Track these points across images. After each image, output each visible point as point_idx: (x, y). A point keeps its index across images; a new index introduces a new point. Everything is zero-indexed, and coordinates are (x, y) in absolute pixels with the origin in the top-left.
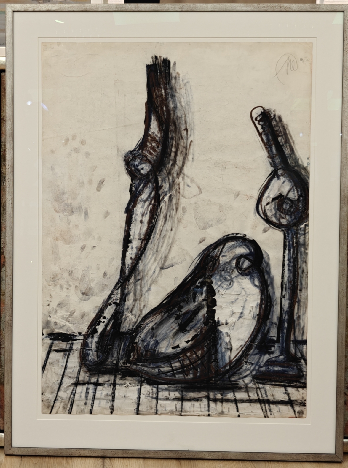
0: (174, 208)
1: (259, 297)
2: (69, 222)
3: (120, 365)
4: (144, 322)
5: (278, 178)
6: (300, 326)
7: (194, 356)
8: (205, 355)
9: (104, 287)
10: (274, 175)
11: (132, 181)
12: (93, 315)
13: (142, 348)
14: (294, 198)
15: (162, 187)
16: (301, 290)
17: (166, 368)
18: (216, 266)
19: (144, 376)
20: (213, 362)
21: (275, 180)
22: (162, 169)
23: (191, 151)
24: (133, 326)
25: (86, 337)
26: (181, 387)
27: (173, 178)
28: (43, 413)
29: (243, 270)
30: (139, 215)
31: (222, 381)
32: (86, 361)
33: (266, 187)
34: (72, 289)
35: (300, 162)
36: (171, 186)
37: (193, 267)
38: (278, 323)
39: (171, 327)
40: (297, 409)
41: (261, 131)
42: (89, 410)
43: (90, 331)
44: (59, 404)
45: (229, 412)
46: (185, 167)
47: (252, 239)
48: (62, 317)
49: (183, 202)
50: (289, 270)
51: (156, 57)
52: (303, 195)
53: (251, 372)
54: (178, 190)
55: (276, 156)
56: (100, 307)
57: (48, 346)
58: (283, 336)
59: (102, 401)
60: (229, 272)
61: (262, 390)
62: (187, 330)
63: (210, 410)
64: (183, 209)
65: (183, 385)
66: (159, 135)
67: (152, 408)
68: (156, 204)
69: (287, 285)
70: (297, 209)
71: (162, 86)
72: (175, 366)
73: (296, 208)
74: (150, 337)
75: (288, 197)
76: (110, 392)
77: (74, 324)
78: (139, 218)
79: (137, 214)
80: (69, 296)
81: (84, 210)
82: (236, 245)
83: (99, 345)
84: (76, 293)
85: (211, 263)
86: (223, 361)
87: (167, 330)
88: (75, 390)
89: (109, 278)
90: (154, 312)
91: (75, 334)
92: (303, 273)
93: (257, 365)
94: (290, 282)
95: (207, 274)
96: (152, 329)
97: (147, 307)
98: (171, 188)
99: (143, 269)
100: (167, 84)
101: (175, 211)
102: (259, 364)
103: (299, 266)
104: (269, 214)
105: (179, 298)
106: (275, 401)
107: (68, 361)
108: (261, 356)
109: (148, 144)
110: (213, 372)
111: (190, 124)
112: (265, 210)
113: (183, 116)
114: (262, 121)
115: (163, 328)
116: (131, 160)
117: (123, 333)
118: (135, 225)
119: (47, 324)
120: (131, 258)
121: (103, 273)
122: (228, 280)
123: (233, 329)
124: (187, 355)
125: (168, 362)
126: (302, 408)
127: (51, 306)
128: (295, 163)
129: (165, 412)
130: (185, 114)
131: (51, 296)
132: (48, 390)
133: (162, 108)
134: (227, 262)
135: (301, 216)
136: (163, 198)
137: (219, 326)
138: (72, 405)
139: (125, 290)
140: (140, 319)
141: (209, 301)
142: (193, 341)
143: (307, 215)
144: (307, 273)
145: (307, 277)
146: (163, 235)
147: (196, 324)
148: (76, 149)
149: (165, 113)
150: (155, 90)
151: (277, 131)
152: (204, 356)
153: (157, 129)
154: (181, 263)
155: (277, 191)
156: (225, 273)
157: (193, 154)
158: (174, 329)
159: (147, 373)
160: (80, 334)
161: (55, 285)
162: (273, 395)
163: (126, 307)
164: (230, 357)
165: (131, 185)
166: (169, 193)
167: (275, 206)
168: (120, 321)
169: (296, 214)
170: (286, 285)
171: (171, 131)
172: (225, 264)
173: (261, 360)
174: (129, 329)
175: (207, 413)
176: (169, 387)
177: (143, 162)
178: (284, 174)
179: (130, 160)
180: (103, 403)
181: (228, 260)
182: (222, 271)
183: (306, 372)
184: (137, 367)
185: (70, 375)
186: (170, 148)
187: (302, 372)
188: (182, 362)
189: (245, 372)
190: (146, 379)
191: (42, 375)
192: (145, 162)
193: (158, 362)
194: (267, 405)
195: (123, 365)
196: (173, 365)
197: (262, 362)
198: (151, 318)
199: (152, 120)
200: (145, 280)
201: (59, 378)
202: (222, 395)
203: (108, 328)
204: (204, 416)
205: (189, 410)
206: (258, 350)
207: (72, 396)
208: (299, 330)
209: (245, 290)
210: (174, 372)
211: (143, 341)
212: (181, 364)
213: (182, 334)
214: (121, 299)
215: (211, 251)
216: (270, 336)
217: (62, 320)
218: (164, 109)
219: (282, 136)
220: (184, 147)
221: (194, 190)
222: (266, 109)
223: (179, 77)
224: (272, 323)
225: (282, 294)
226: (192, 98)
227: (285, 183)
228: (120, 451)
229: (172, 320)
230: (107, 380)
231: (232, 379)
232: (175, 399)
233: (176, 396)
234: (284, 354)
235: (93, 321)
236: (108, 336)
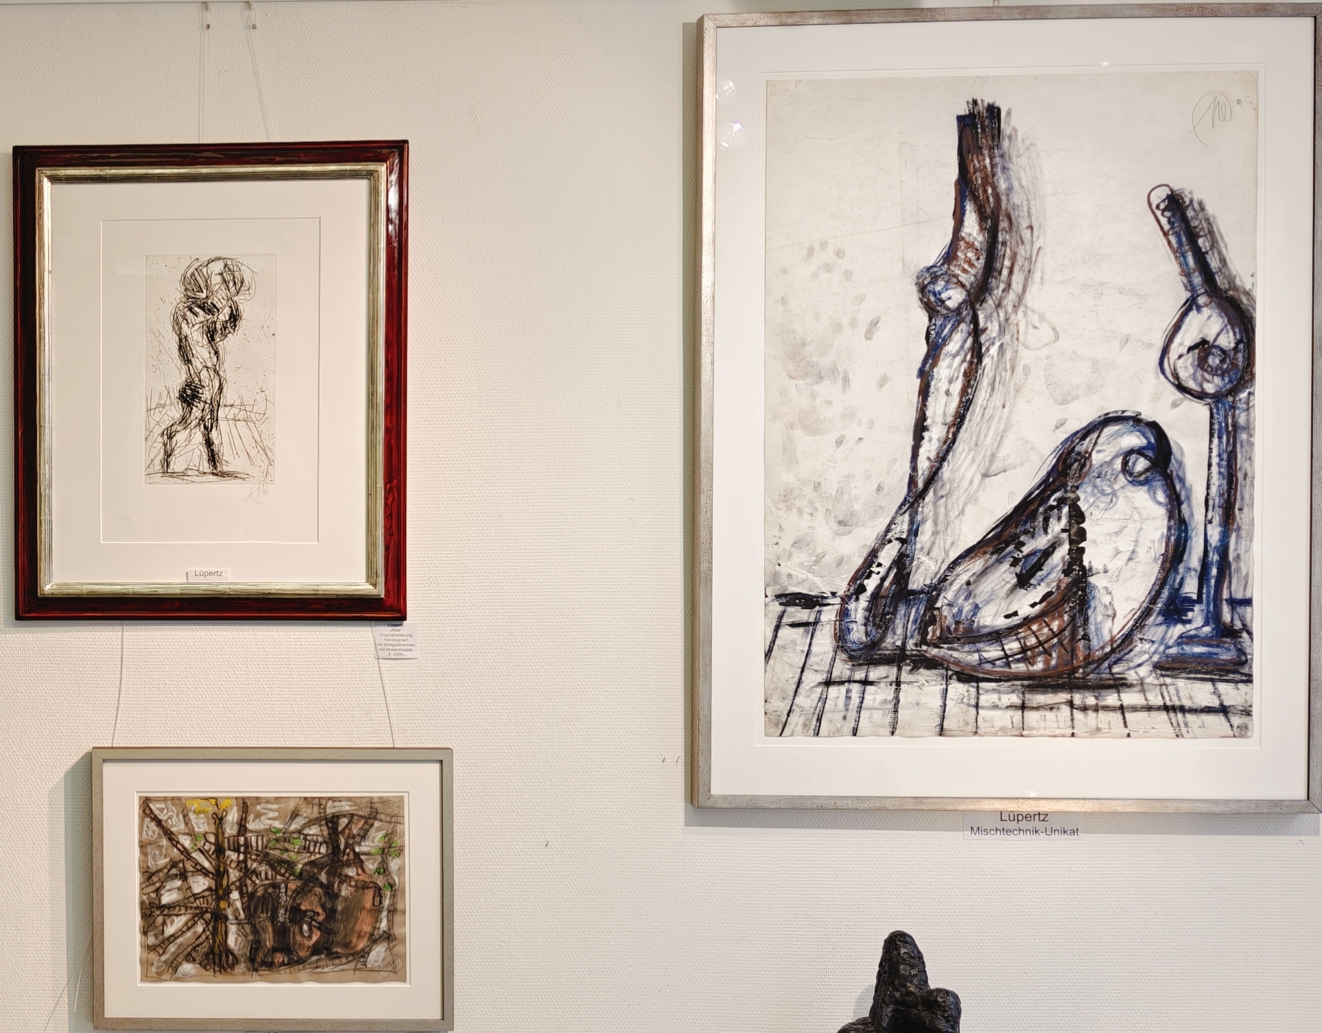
0: (1008, 367)
1: (1165, 523)
2: (813, 396)
3: (909, 648)
4: (952, 572)
5: (1199, 308)
6: (1241, 574)
8: (1066, 627)
9: (877, 510)
10: (1191, 305)
11: (930, 320)
12: (858, 561)
13: (949, 618)
14: (1227, 345)
15: (985, 330)
16: (1240, 509)
17: (993, 652)
18: (1085, 470)
19: (952, 667)
20: (1080, 640)
21: (1193, 314)
22: (985, 298)
23: (1039, 265)
24: (932, 580)
25: (845, 599)
26: (1022, 686)
27: (1006, 313)
28: (767, 735)
29: (1135, 476)
30: (943, 381)
31: (1098, 673)
32: (846, 643)
33: (1177, 327)
34: (820, 515)
35: (1238, 282)
36: (1003, 329)
37: (1043, 473)
38: (1199, 569)
39: (1003, 580)
40: (1236, 720)
41: (1167, 227)
42: (851, 730)
43: (852, 589)
44: (796, 718)
45: (1110, 729)
46: (1027, 295)
47: (1150, 420)
48: (801, 565)
49: (1025, 356)
50: (1220, 473)
51: (975, 102)
52: (1245, 340)
53: (1151, 657)
54: (1016, 334)
55: (1194, 272)
56: (870, 546)
57: (777, 617)
58: (1208, 592)
59: (874, 712)
60: (1109, 480)
61: (1171, 689)
62: (1031, 585)
63: (1075, 725)
64: (1024, 369)
65: (1026, 683)
66: (981, 238)
67: (967, 724)
68: (975, 361)
69: (1217, 500)
70: (1234, 365)
71: (986, 152)
72: (1011, 649)
73: (1232, 363)
74: (963, 597)
75: (1217, 343)
76: (891, 696)
77: (822, 577)
78: (943, 386)
79: (940, 379)
80: (814, 528)
81: (841, 374)
82: (1123, 431)
83: (870, 613)
84: (826, 522)
85: (1076, 464)
86: (1098, 638)
87: (996, 585)
88: (825, 694)
89: (888, 494)
90: (969, 553)
91: (825, 595)
92: (1245, 479)
93: (1161, 643)
94: (1221, 495)
95: (1070, 484)
96: (968, 583)
97: (957, 546)
98: (1002, 331)
99: (950, 478)
100: (996, 148)
101: (1009, 373)
102: (1166, 642)
103: (1238, 466)
104: (1183, 375)
105: (1016, 527)
106: (1195, 707)
107: (813, 643)
108: (1168, 627)
109: (959, 254)
110: (1081, 658)
111: (1038, 218)
112: (1175, 369)
113: (1025, 203)
114: (1169, 211)
115: (988, 581)
116: (928, 284)
117: (913, 592)
118: (936, 399)
119: (773, 578)
120: (929, 459)
121: (876, 486)
122: (1108, 494)
123: (1118, 580)
124: (1031, 629)
125: (997, 642)
126: (1245, 720)
127: (781, 546)
128: (1229, 283)
129: (993, 730)
130: (1028, 200)
131: (781, 528)
132: (777, 695)
133: (985, 191)
134: (1105, 462)
135: (1242, 378)
136: (988, 350)
137: (1092, 575)
138: (819, 720)
139: (917, 515)
140: (944, 567)
141: (1073, 531)
142: (1044, 604)
143: (1253, 376)
144: (1253, 478)
145: (1253, 485)
146: (987, 416)
147: (1048, 574)
148: (829, 265)
149: (991, 199)
150: (972, 160)
151: (1196, 227)
152: (1064, 630)
153: (977, 228)
154: (1022, 465)
155: (1195, 334)
156: (1102, 481)
157: (1042, 271)
158: (1007, 583)
159: (957, 662)
160: (834, 594)
161: (789, 509)
162: (1190, 698)
163: (918, 546)
164: (1111, 632)
165: (928, 328)
166: (1000, 340)
167: (1194, 360)
168: (908, 570)
169: (1231, 373)
170: (1214, 500)
171: (1002, 230)
172: (1101, 466)
173: (1169, 635)
174: (925, 585)
175: (1071, 731)
176: (998, 686)
177: (949, 287)
178: (1210, 303)
179: (926, 282)
180: (878, 715)
181: (1108, 459)
182: (1098, 477)
183: (1252, 655)
184: (939, 652)
185: (816, 668)
186: (1001, 260)
187: (1245, 654)
188: (1022, 641)
189: (1140, 657)
190: (956, 673)
191: (765, 669)
192: (953, 286)
193: (980, 642)
194: (1180, 716)
195: (914, 648)
196: (1006, 647)
197: (1171, 638)
198: (966, 564)
199: (967, 213)
200: (954, 498)
201: (795, 673)
202: (1097, 698)
203: (887, 584)
204: (1064, 736)
205: (1036, 727)
206: (1163, 618)
207: (820, 704)
208: (1239, 582)
209: (1140, 510)
210: (1007, 659)
211: (950, 605)
212: (1021, 644)
213: (1023, 591)
214: (909, 531)
215: (1078, 444)
216: (1185, 591)
217: (801, 570)
218: (990, 191)
219: (1205, 235)
220: (1025, 259)
221: (1046, 334)
222: (1175, 189)
223: (1016, 136)
224: (1189, 569)
225: (1206, 516)
226: (1041, 171)
227: (1212, 319)
228: (910, 800)
229: (1006, 566)
230: (885, 675)
231: (1116, 669)
232: (1011, 706)
233: (1012, 700)
234: (1211, 624)
235: (858, 570)
236: (883, 597)
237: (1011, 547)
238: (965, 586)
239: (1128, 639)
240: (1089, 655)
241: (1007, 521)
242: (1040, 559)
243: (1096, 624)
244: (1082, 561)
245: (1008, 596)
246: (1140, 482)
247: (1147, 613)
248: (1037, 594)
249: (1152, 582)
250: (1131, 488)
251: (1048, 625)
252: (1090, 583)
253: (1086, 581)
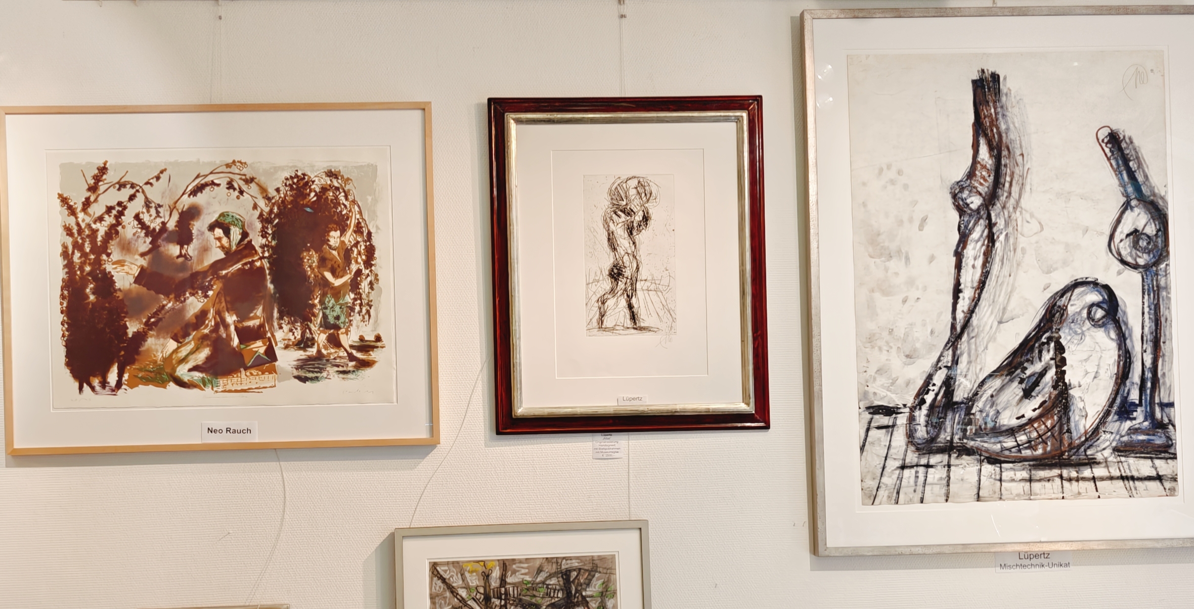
0: (1012, 249)
1: (1116, 352)
2: (886, 269)
3: (955, 442)
4: (981, 389)
5: (1132, 209)
6: (1166, 386)
7: (1043, 427)
8: (1056, 424)
9: (931, 348)
10: (1126, 206)
11: (960, 217)
12: (920, 383)
13: (980, 420)
14: (1152, 233)
15: (995, 224)
16: (1164, 343)
17: (1009, 443)
18: (1063, 318)
19: (984, 454)
20: (1065, 433)
21: (1128, 212)
22: (995, 202)
24: (969, 394)
25: (913, 409)
26: (1030, 465)
27: (1009, 212)
28: (863, 505)
29: (1096, 322)
31: (1077, 455)
32: (914, 439)
33: (1119, 221)
34: (893, 351)
35: (1156, 191)
37: (1037, 320)
38: (1139, 383)
39: (1014, 393)
40: (1168, 485)
41: (1109, 155)
42: (920, 499)
43: (916, 402)
44: (883, 492)
45: (1087, 493)
46: (1022, 200)
47: (1104, 284)
48: (882, 386)
49: (1022, 242)
50: (1150, 318)
51: (983, 71)
52: (1163, 230)
53: (1111, 444)
54: (1016, 227)
55: (1128, 185)
56: (927, 372)
57: (867, 422)
58: (1146, 399)
59: (935, 486)
60: (1080, 325)
61: (1126, 464)
62: (1033, 396)
63: (1065, 491)
65: (1031, 463)
66: (990, 162)
67: (995, 493)
68: (991, 244)
69: (1149, 337)
71: (991, 104)
72: (1021, 441)
73: (1155, 245)
74: (989, 406)
75: (1144, 232)
76: (945, 475)
77: (896, 394)
78: (971, 262)
79: (969, 258)
80: (890, 360)
81: (903, 255)
82: (1087, 291)
83: (929, 418)
84: (898, 356)
85: (1058, 314)
86: (1077, 431)
87: (1010, 397)
88: (901, 474)
89: (938, 336)
90: (992, 375)
91: (899, 406)
92: (1167, 322)
93: (1117, 434)
94: (1151, 333)
95: (1054, 327)
96: (992, 396)
98: (1007, 224)
99: (977, 325)
100: (997, 101)
101: (1012, 253)
102: (1120, 433)
103: (1161, 314)
104: (1124, 253)
105: (1021, 357)
106: (1140, 477)
107: (892, 440)
108: (1121, 423)
109: (977, 173)
110: (1066, 445)
112: (1118, 249)
113: (1018, 137)
114: (1111, 144)
115: (1005, 395)
116: (958, 193)
117: (957, 403)
118: (966, 271)
119: (863, 396)
120: (963, 312)
121: (930, 330)
122: (1079, 334)
123: (1088, 392)
124: (1033, 426)
125: (1012, 435)
126: (1173, 484)
127: (868, 373)
128: (1151, 192)
129: (1011, 497)
131: (867, 361)
132: (869, 477)
133: (992, 130)
134: (1077, 312)
135: (1161, 254)
136: (998, 237)
137: (1071, 389)
138: (898, 493)
139: (957, 350)
140: (976, 385)
141: (1057, 359)
142: (1041, 409)
143: (1167, 253)
145: (1172, 326)
146: (1000, 282)
147: (1043, 389)
148: (892, 180)
149: (996, 136)
150: (983, 110)
151: (1127, 154)
152: (1054, 426)
153: (988, 155)
154: (1023, 315)
155: (1130, 225)
156: (1075, 325)
157: (1031, 184)
158: (1017, 395)
159: (987, 451)
161: (872, 347)
162: (1138, 470)
163: (959, 371)
164: (1085, 427)
165: (959, 222)
166: (1005, 231)
167: (1130, 244)
168: (952, 388)
169: (1155, 252)
170: (1147, 337)
171: (1004, 156)
172: (1074, 315)
173: (1122, 428)
174: (964, 398)
175: (1061, 495)
176: (1014, 466)
177: (971, 195)
178: (1139, 205)
179: (956, 192)
180: (937, 489)
181: (1078, 310)
182: (1073, 322)
183: (1176, 440)
184: (974, 443)
185: (894, 457)
186: (1004, 176)
187: (1171, 440)
188: (1028, 435)
189: (1104, 444)
190: (986, 458)
191: (861, 459)
192: (974, 194)
193: (1001, 436)
194: (1131, 482)
195: (958, 441)
196: (1018, 439)
197: (1123, 430)
198: (990, 383)
199: (981, 144)
200: (981, 338)
201: (881, 461)
202: (1078, 472)
203: (939, 397)
204: (1057, 499)
205: (1039, 492)
206: (1117, 417)
207: (898, 482)
208: (1165, 391)
209: (1101, 344)
210: (1019, 447)
211: (981, 411)
212: (1027, 437)
213: (1027, 401)
214: (953, 361)
215: (1058, 300)
216: (1131, 398)
217: (882, 390)
218: (995, 130)
219: (1133, 160)
220: (1020, 176)
221: (1035, 226)
222: (1114, 129)
223: (1011, 94)
224: (1133, 383)
225: (1142, 348)
226: (1027, 117)
227: (1140, 216)
229: (1015, 384)
230: (940, 461)
231: (1089, 452)
232: (1022, 480)
233: (1023, 475)
234: (1149, 420)
235: (920, 389)
236: (939, 407)
237: (1019, 371)
238: (990, 398)
239: (1096, 431)
240: (1071, 443)
241: (1015, 353)
242: (1037, 379)
243: (1075, 422)
244: (1064, 379)
245: (1018, 404)
246: (1099, 325)
247: (1107, 413)
248: (1036, 402)
249: (1110, 393)
250: (1093, 329)
251: (1044, 424)
252: (1070, 394)
253: (1067, 393)
